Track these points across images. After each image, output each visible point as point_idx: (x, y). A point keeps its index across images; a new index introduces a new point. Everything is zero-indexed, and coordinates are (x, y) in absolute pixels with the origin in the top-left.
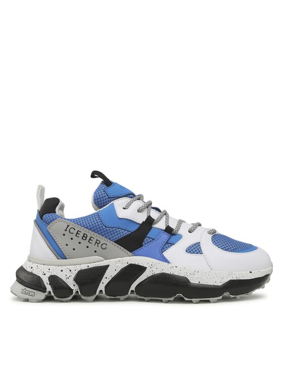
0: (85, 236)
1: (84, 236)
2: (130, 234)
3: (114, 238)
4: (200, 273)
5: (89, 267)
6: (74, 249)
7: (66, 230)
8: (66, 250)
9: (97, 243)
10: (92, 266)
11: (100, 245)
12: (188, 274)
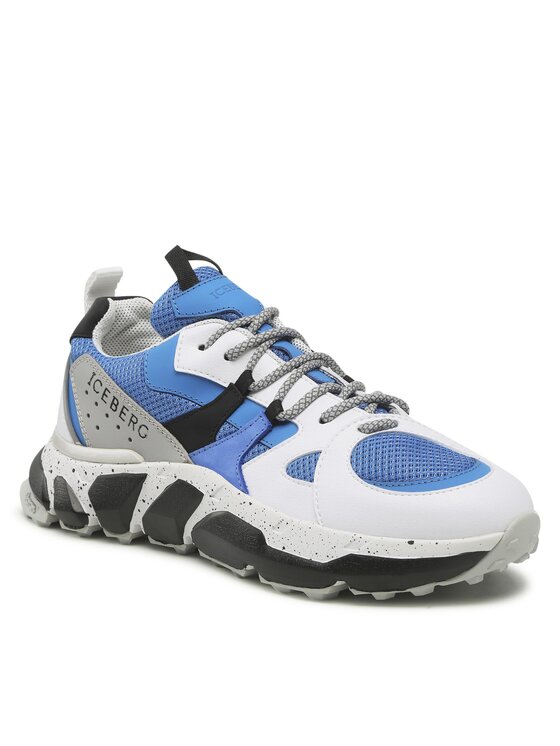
0: (115, 402)
1: (113, 403)
2: (196, 410)
3: (163, 415)
4: (290, 526)
5: (115, 473)
6: (98, 428)
7: (89, 384)
8: (85, 427)
9: (133, 421)
10: (120, 469)
11: (137, 426)
12: (266, 525)
